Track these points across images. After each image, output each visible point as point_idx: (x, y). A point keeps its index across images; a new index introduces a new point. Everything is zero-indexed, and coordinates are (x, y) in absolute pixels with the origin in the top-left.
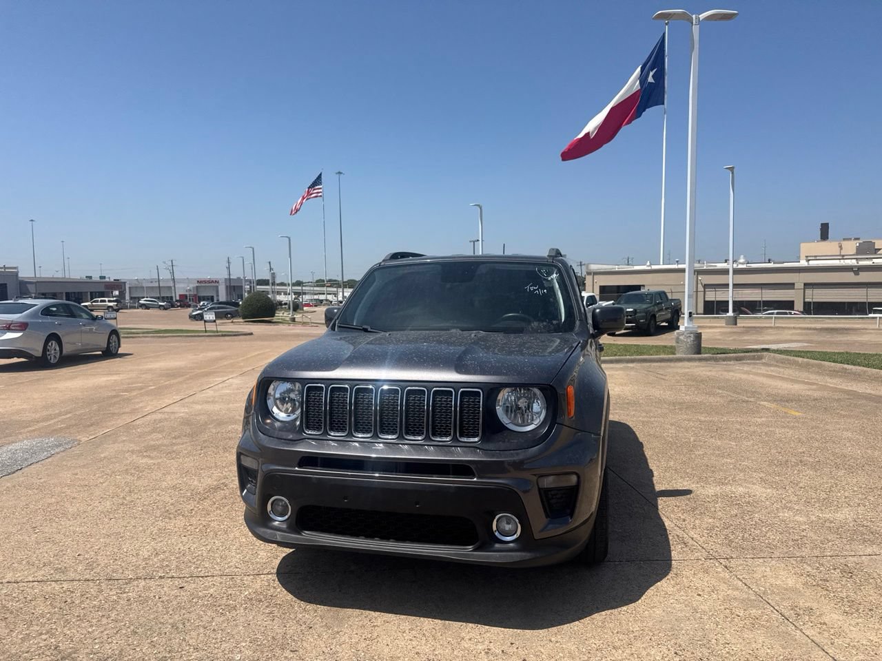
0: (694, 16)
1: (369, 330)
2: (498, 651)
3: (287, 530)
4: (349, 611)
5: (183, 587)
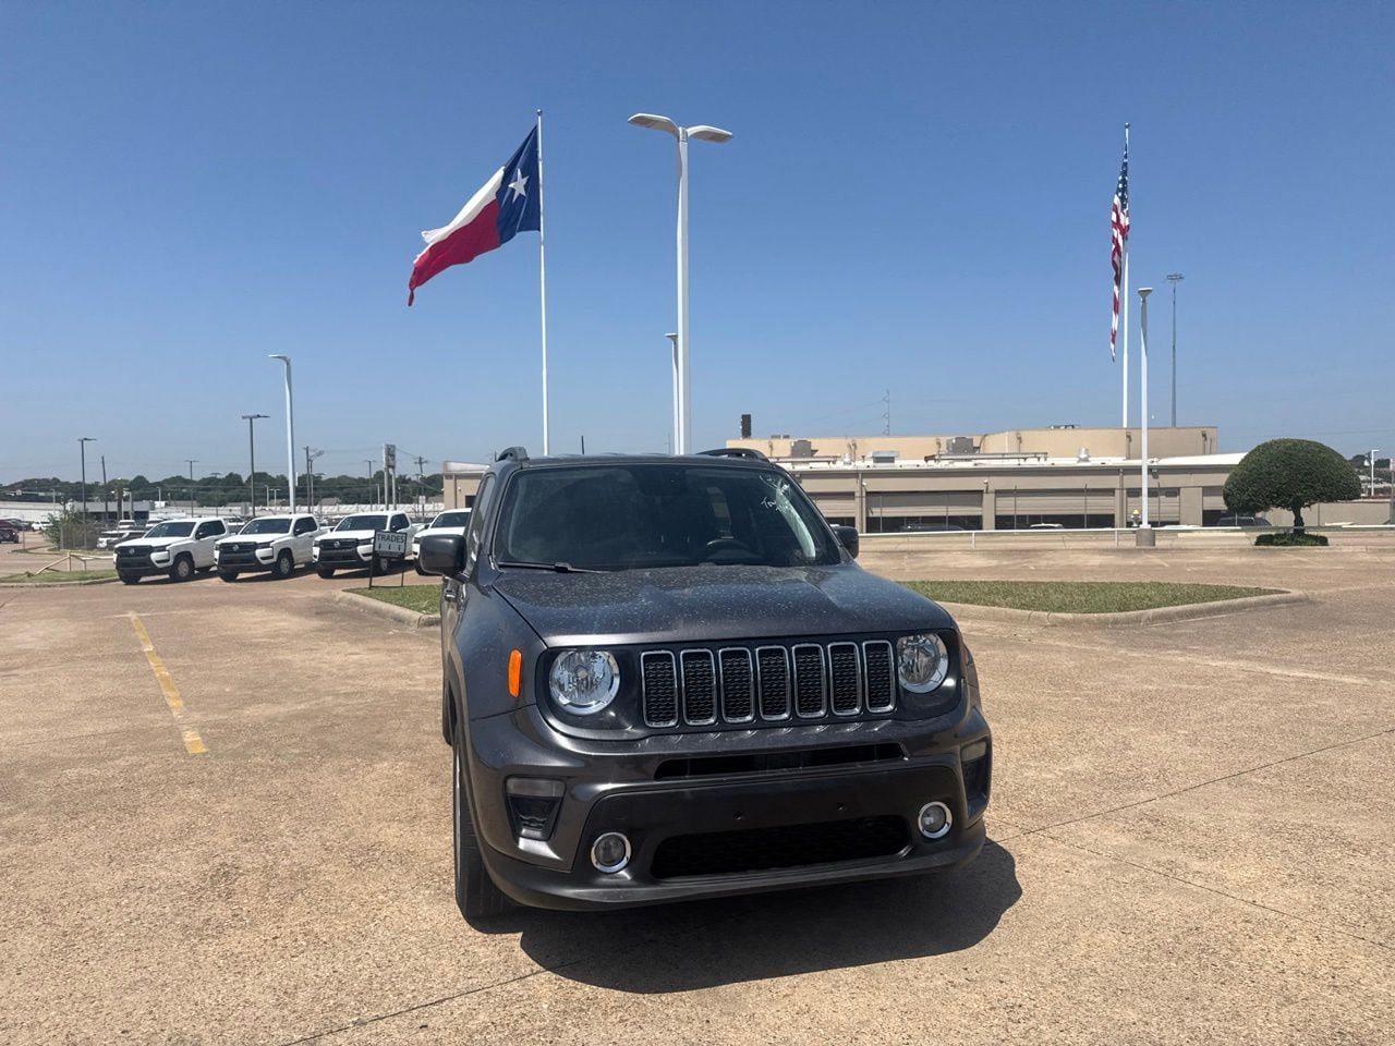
0: (680, 129)
1: (570, 569)
2: (963, 981)
3: (635, 883)
5: (426, 1026)
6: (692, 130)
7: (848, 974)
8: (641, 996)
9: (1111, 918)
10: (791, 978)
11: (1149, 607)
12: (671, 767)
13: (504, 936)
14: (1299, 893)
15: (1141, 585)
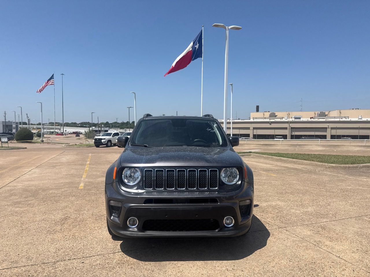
0: (227, 27)
2: (231, 269)
3: (138, 231)
4: (164, 263)
5: (84, 262)
6: (230, 27)
7: (199, 263)
8: (140, 262)
9: (289, 256)
10: (183, 262)
11: (362, 164)
12: (148, 201)
13: (118, 241)
14: (357, 256)
15: (364, 157)
